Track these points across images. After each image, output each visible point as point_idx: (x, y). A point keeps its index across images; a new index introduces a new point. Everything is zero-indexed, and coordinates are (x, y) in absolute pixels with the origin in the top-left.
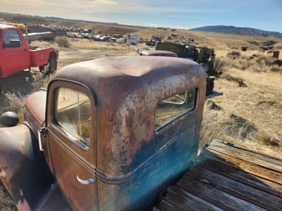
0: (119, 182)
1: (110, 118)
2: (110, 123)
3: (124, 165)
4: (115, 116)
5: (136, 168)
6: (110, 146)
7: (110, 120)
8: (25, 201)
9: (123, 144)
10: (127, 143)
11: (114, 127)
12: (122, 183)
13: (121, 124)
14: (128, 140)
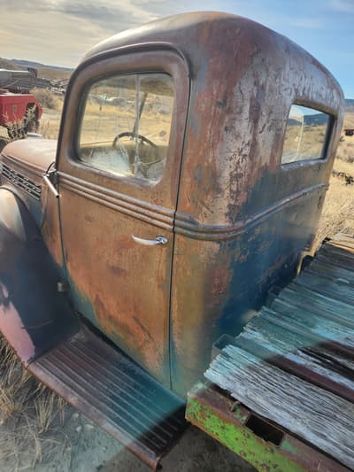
0: (222, 236)
1: (220, 100)
2: (220, 110)
3: (232, 203)
4: (232, 94)
5: (249, 218)
6: (214, 160)
7: (219, 104)
8: (11, 306)
9: (238, 158)
10: (245, 156)
11: (227, 119)
12: (225, 240)
13: (241, 112)
14: (246, 151)
